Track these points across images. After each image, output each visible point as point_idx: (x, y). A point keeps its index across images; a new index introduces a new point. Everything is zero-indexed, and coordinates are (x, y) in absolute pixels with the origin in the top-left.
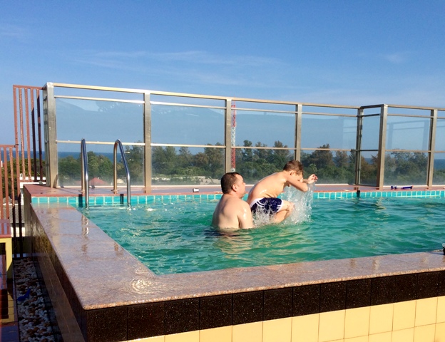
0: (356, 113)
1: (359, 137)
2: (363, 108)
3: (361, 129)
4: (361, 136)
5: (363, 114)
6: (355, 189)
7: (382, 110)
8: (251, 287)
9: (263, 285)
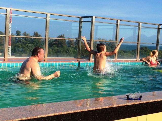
1: (80, 32)
2: (82, 17)
3: (81, 28)
5: (82, 21)
6: (78, 61)
7: (92, 19)
8: (18, 118)
9: (25, 117)
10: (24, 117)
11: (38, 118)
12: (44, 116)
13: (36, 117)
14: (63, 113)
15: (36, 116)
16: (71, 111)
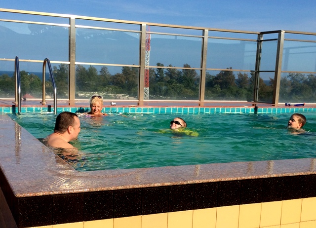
0: (256, 37)
1: (258, 59)
2: (262, 33)
3: (260, 52)
4: (260, 58)
5: (262, 39)
6: (253, 105)
7: (280, 36)
8: (159, 182)
9: (169, 182)
10: (166, 182)
11: (187, 185)
12: (197, 182)
13: (185, 183)
14: (227, 179)
15: (185, 181)
16: (241, 176)
